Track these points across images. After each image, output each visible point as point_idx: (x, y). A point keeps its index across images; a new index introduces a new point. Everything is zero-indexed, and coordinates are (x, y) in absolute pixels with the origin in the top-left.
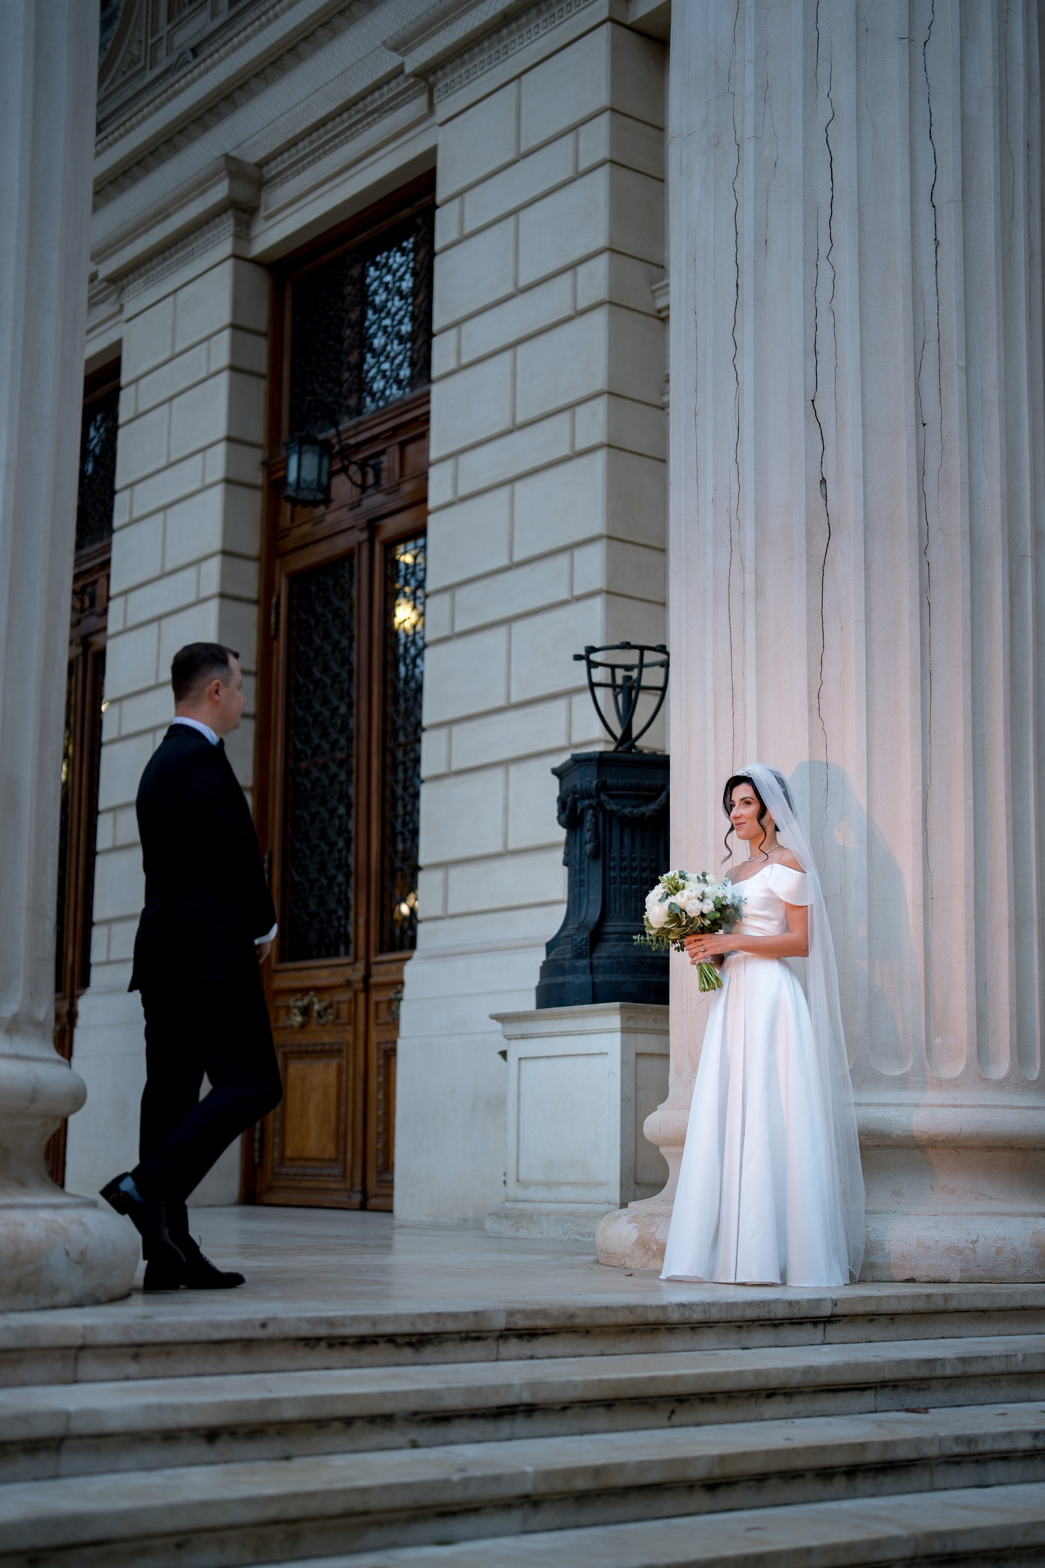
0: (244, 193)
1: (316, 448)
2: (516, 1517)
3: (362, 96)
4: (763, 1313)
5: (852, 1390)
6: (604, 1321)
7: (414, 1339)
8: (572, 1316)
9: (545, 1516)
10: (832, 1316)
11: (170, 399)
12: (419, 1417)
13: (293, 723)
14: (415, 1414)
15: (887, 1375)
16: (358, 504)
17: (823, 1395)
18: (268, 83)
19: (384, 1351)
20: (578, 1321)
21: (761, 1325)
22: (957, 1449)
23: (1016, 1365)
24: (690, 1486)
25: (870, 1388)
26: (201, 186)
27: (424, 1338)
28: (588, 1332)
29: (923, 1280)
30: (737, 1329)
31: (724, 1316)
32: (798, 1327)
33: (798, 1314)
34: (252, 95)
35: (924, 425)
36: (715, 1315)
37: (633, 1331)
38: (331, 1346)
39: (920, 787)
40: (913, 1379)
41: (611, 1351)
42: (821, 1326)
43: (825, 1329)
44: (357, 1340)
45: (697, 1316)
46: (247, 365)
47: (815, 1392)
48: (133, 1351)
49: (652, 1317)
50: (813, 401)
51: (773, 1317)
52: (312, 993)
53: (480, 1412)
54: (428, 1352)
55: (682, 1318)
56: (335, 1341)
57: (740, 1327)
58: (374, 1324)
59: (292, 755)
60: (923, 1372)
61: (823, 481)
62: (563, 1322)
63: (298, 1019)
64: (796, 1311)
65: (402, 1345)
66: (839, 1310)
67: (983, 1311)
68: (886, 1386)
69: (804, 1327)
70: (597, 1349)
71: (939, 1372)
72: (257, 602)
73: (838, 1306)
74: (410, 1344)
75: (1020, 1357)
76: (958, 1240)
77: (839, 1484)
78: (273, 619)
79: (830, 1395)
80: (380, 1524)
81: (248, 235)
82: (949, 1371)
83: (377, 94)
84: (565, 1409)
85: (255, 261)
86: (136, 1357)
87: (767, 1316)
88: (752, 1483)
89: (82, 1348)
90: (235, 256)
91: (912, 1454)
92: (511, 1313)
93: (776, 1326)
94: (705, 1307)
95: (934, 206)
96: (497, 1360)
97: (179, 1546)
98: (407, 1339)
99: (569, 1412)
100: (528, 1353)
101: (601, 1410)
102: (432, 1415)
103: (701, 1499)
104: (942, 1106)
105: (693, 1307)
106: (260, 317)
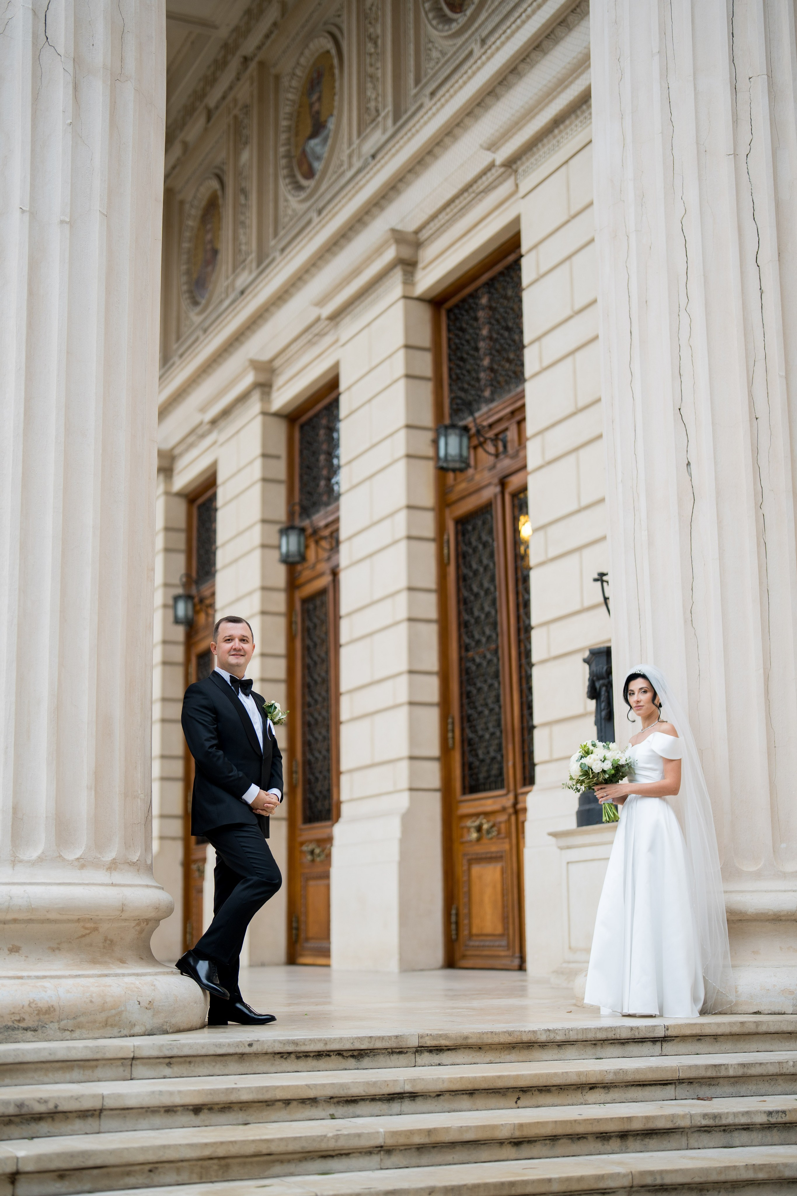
0: (406, 253)
1: (457, 431)
2: (375, 1159)
3: (475, 181)
4: (611, 1035)
5: (655, 1085)
6: (490, 1041)
7: (355, 1053)
8: (466, 1038)
9: (395, 1159)
10: (665, 1037)
11: (370, 401)
12: (336, 1100)
13: (463, 625)
14: (331, 1098)
15: (682, 1075)
16: (494, 467)
17: (633, 1087)
18: (417, 175)
19: (335, 1061)
20: (470, 1041)
21: (611, 1043)
22: (704, 1122)
23: (788, 1069)
24: (501, 1143)
25: (670, 1084)
26: (378, 251)
27: (362, 1052)
28: (480, 1048)
29: (766, 1012)
30: (593, 1046)
31: (580, 1037)
32: (640, 1044)
33: (637, 1036)
34: (408, 184)
35: (757, 419)
36: (573, 1036)
37: (514, 1048)
38: (298, 1058)
39: (762, 671)
40: (703, 1078)
41: (498, 1060)
42: (658, 1044)
43: (662, 1046)
44: (316, 1054)
45: (559, 1038)
46: (417, 373)
47: (627, 1086)
48: (167, 1060)
49: (525, 1038)
50: (679, 409)
51: (618, 1038)
52: (482, 817)
53: (377, 1097)
54: (366, 1062)
55: (548, 1039)
56: (301, 1055)
57: (595, 1044)
58: (326, 1044)
59: (464, 648)
60: (709, 1073)
61: (689, 464)
62: (460, 1042)
63: (474, 835)
64: (637, 1034)
65: (347, 1057)
66: (669, 1033)
67: (790, 1033)
68: (683, 1083)
69: (645, 1044)
70: (487, 1059)
71: (723, 1073)
72: (434, 540)
73: (670, 1030)
74: (353, 1056)
75: (791, 1063)
76: (790, 984)
77: (615, 1143)
78: (446, 551)
79: (639, 1088)
80: (282, 1162)
81: (412, 280)
82: (731, 1073)
83: (484, 178)
84: (438, 1095)
85: (420, 299)
86: (169, 1064)
87: (614, 1037)
88: (548, 1142)
89: (133, 1058)
90: (405, 297)
91: (669, 1125)
92: (421, 1037)
93: (623, 1044)
94: (565, 1031)
95: (758, 266)
96: (415, 1066)
97: (150, 1171)
98: (350, 1053)
99: (441, 1097)
100: (438, 1062)
101: (465, 1097)
102: (345, 1099)
103: (510, 1151)
104: (785, 891)
105: (556, 1031)
106: (425, 338)
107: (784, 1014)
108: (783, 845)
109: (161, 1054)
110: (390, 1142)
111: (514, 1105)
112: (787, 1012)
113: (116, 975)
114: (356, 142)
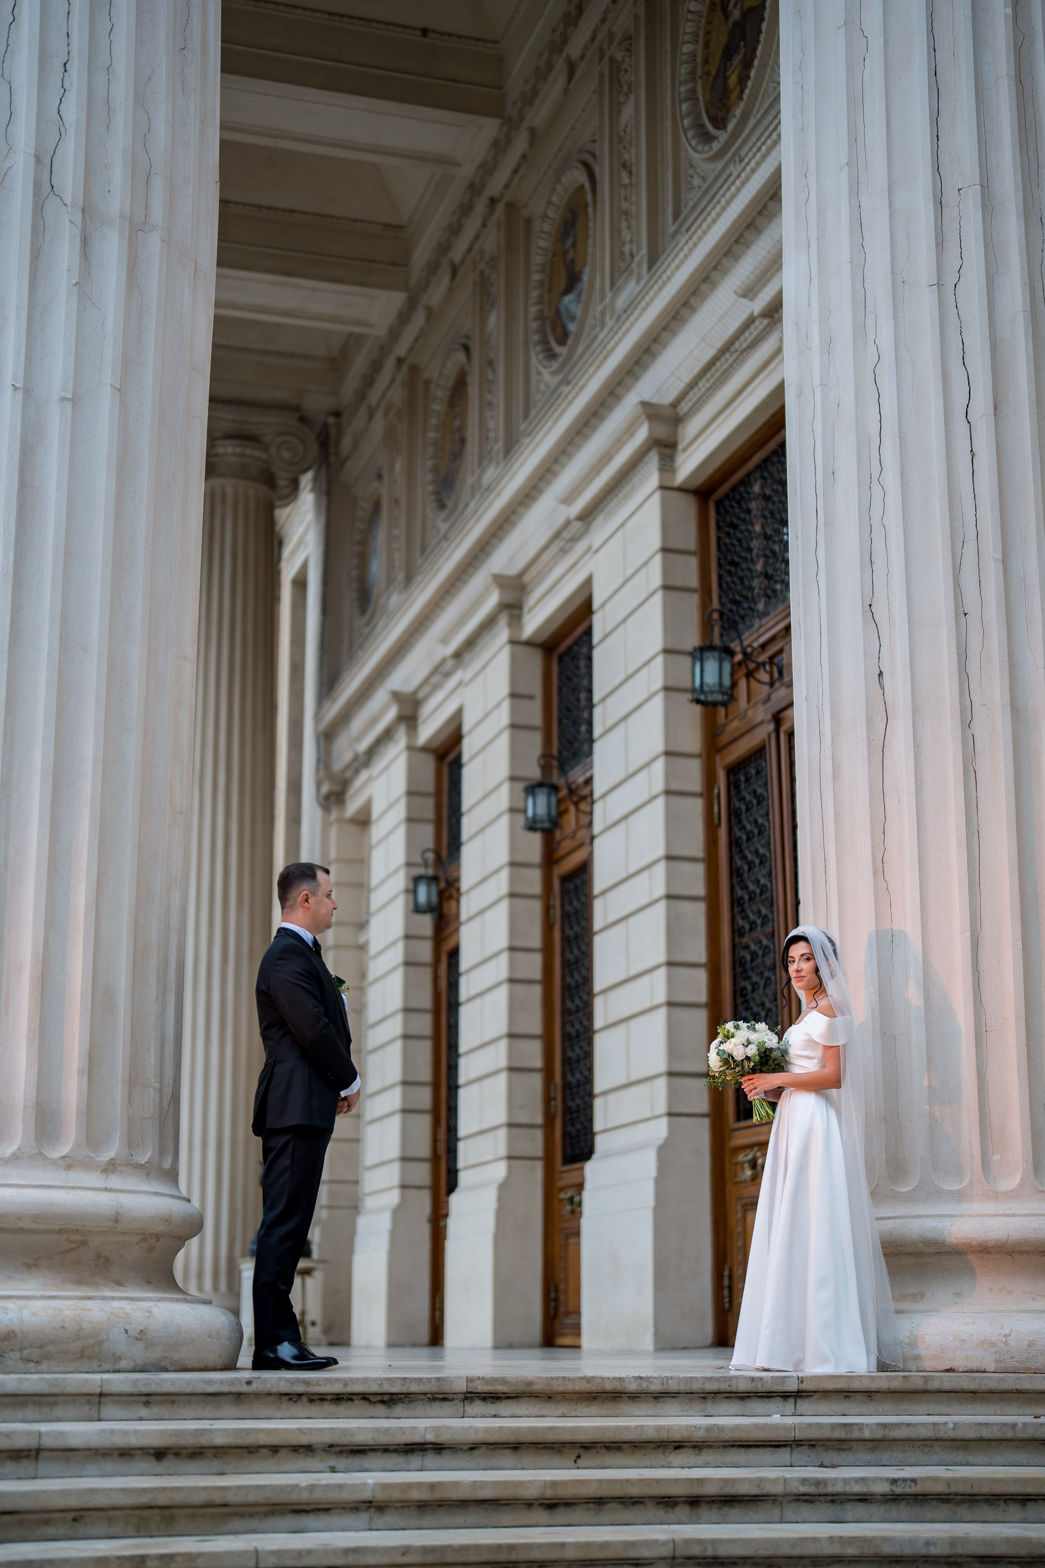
0: (662, 432)
1: (716, 654)
2: (363, 1518)
3: (736, 336)
4: (724, 1387)
5: (764, 1446)
6: (561, 1389)
7: (386, 1398)
8: (530, 1383)
9: (389, 1518)
10: (799, 1392)
11: (624, 621)
12: (337, 1449)
13: (736, 903)
14: (331, 1446)
15: (799, 1435)
16: (768, 699)
17: (734, 1449)
18: (674, 333)
19: (359, 1406)
20: (535, 1388)
21: (727, 1397)
22: (803, 1489)
23: (946, 1433)
24: (529, 1504)
25: (785, 1446)
26: (629, 430)
27: (394, 1397)
28: (550, 1397)
29: (961, 1370)
30: (702, 1400)
31: (683, 1387)
32: (766, 1400)
33: (760, 1388)
34: (664, 345)
35: (965, 614)
36: (673, 1386)
37: (595, 1398)
38: (311, 1401)
39: (968, 934)
40: (828, 1440)
41: (573, 1414)
42: (792, 1400)
43: (795, 1403)
44: (335, 1397)
45: (655, 1387)
46: (679, 582)
47: (725, 1447)
48: (144, 1399)
49: (608, 1387)
50: (870, 606)
51: (735, 1390)
52: (756, 1149)
53: (392, 1448)
54: (399, 1409)
55: (640, 1388)
56: (315, 1397)
57: (704, 1398)
58: (346, 1385)
59: (737, 932)
60: (837, 1435)
61: (881, 674)
62: (521, 1388)
63: (749, 1173)
64: (759, 1386)
65: (375, 1402)
66: (804, 1387)
67: (973, 1392)
68: (802, 1445)
69: (772, 1400)
71: (856, 1434)
72: (701, 795)
74: (382, 1402)
75: (951, 1425)
76: (992, 1334)
77: (683, 1511)
78: (716, 809)
79: (742, 1450)
80: (242, 1515)
81: (672, 466)
82: (867, 1434)
83: (747, 334)
84: (472, 1449)
85: (681, 489)
86: (147, 1404)
87: (728, 1389)
88: (591, 1506)
89: (101, 1395)
90: (662, 488)
91: (754, 1491)
92: (469, 1380)
93: (742, 1398)
94: (663, 1379)
95: (969, 422)
96: (463, 1417)
97: (75, 1520)
98: (379, 1398)
99: (476, 1451)
100: (493, 1413)
101: (508, 1452)
102: (349, 1448)
103: (542, 1515)
104: (995, 1216)
105: (651, 1380)
106: (689, 538)
107: (984, 1372)
108: (996, 1157)
109: (135, 1390)
110: (380, 1496)
111: (573, 1463)
112: (987, 1370)
113: (103, 1298)
114: (609, 295)
